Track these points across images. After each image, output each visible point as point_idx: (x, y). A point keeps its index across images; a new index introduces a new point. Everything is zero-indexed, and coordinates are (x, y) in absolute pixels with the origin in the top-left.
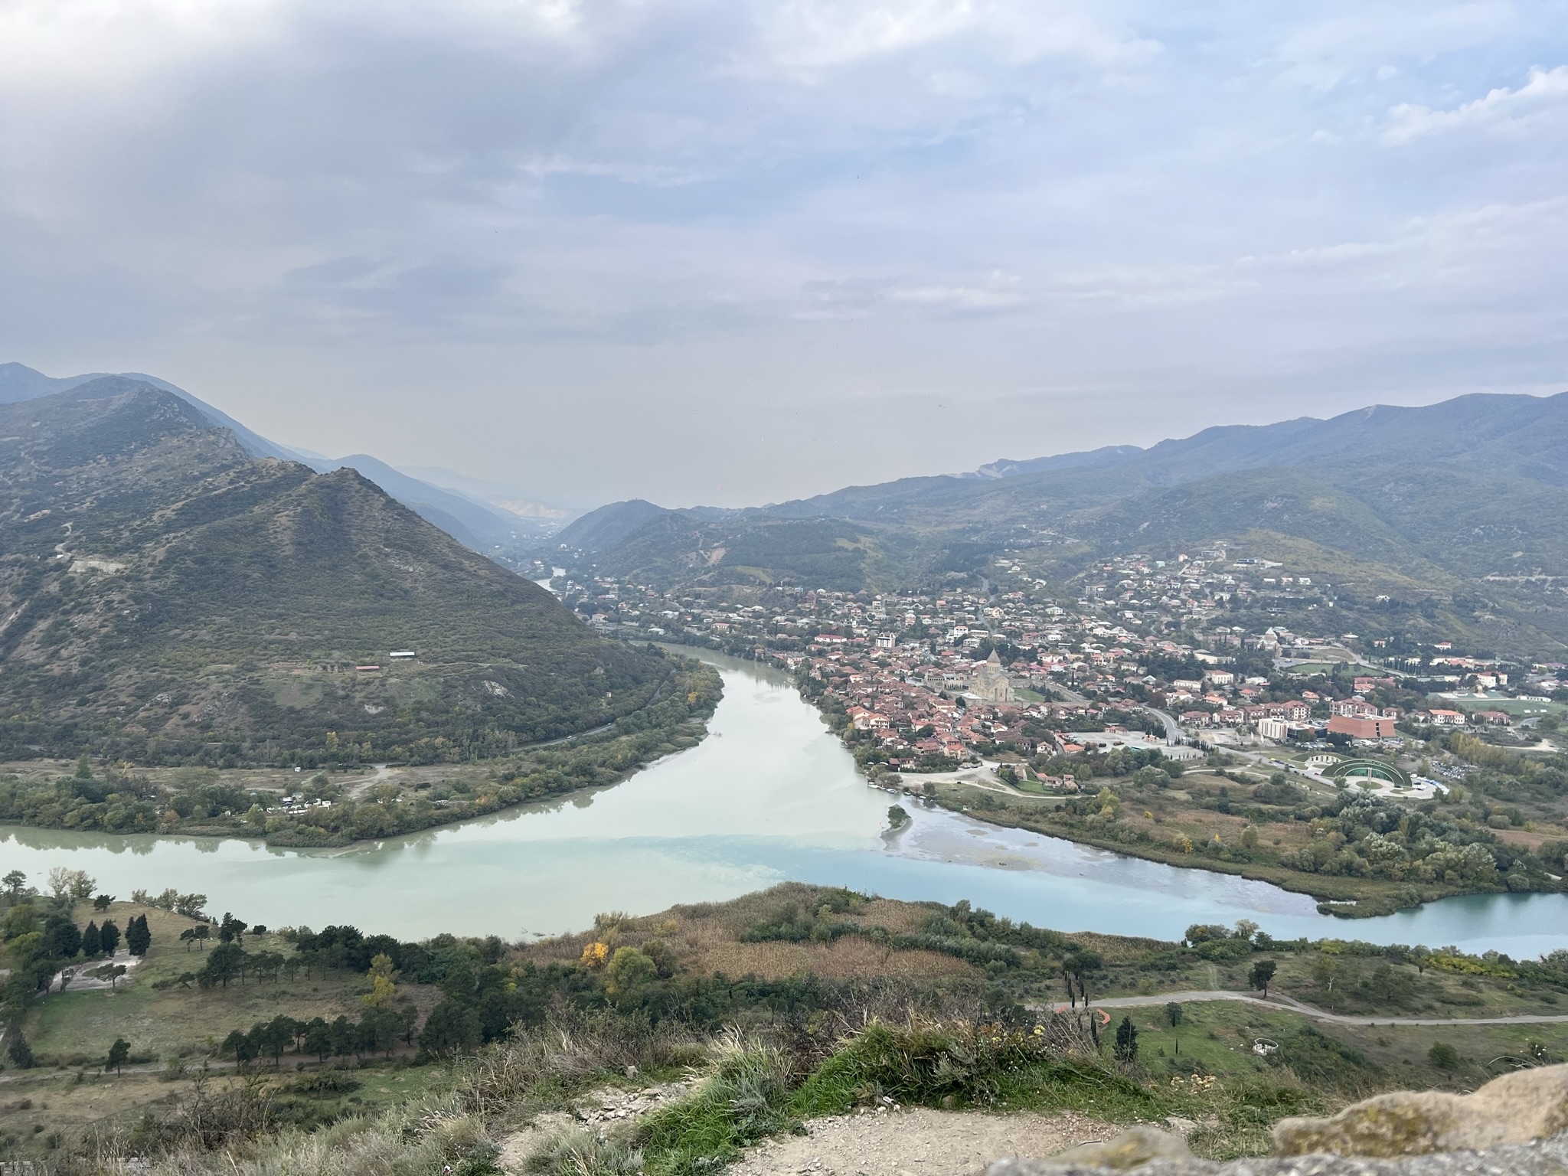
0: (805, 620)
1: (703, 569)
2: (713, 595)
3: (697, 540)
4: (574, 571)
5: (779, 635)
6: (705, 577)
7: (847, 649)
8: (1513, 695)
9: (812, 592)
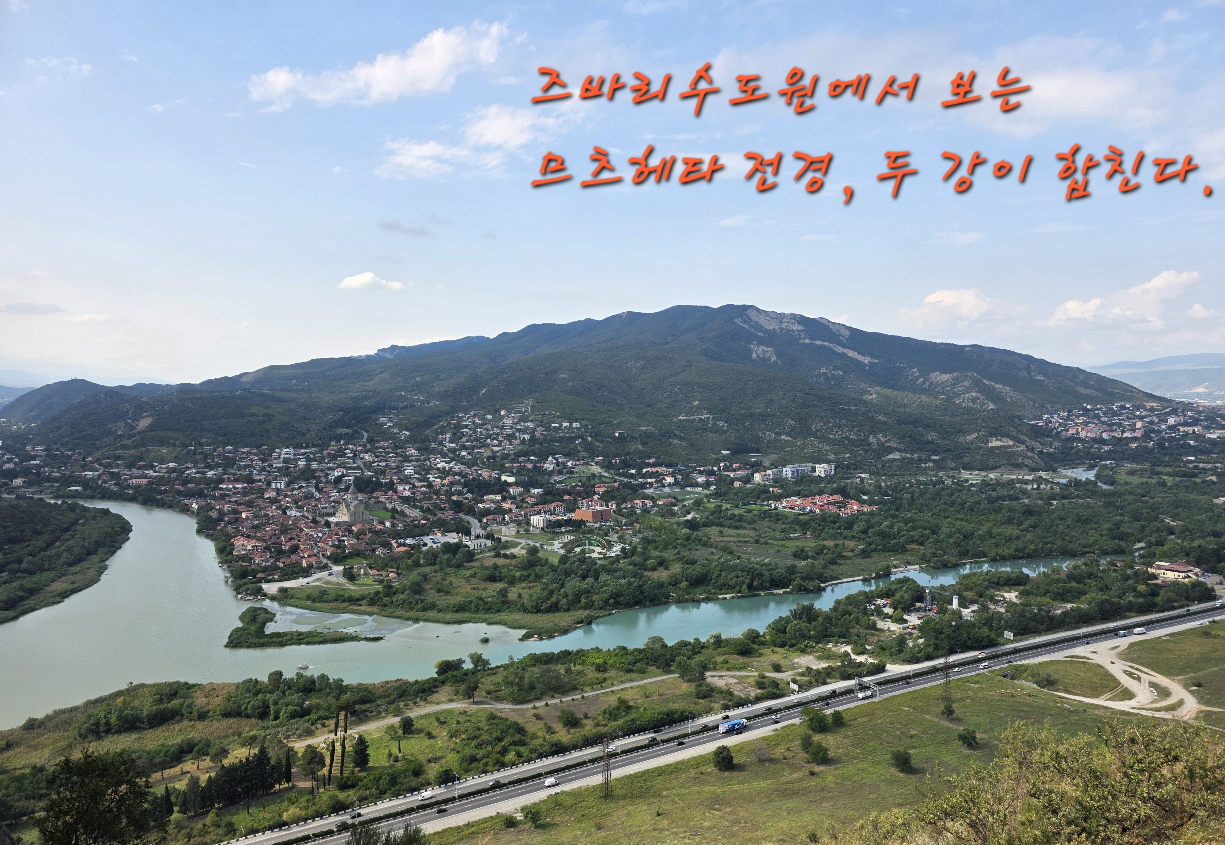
0: (212, 472)
1: (128, 435)
2: (131, 456)
3: (127, 412)
5: (189, 485)
6: (129, 442)
7: (245, 492)
8: (683, 487)
9: (220, 449)
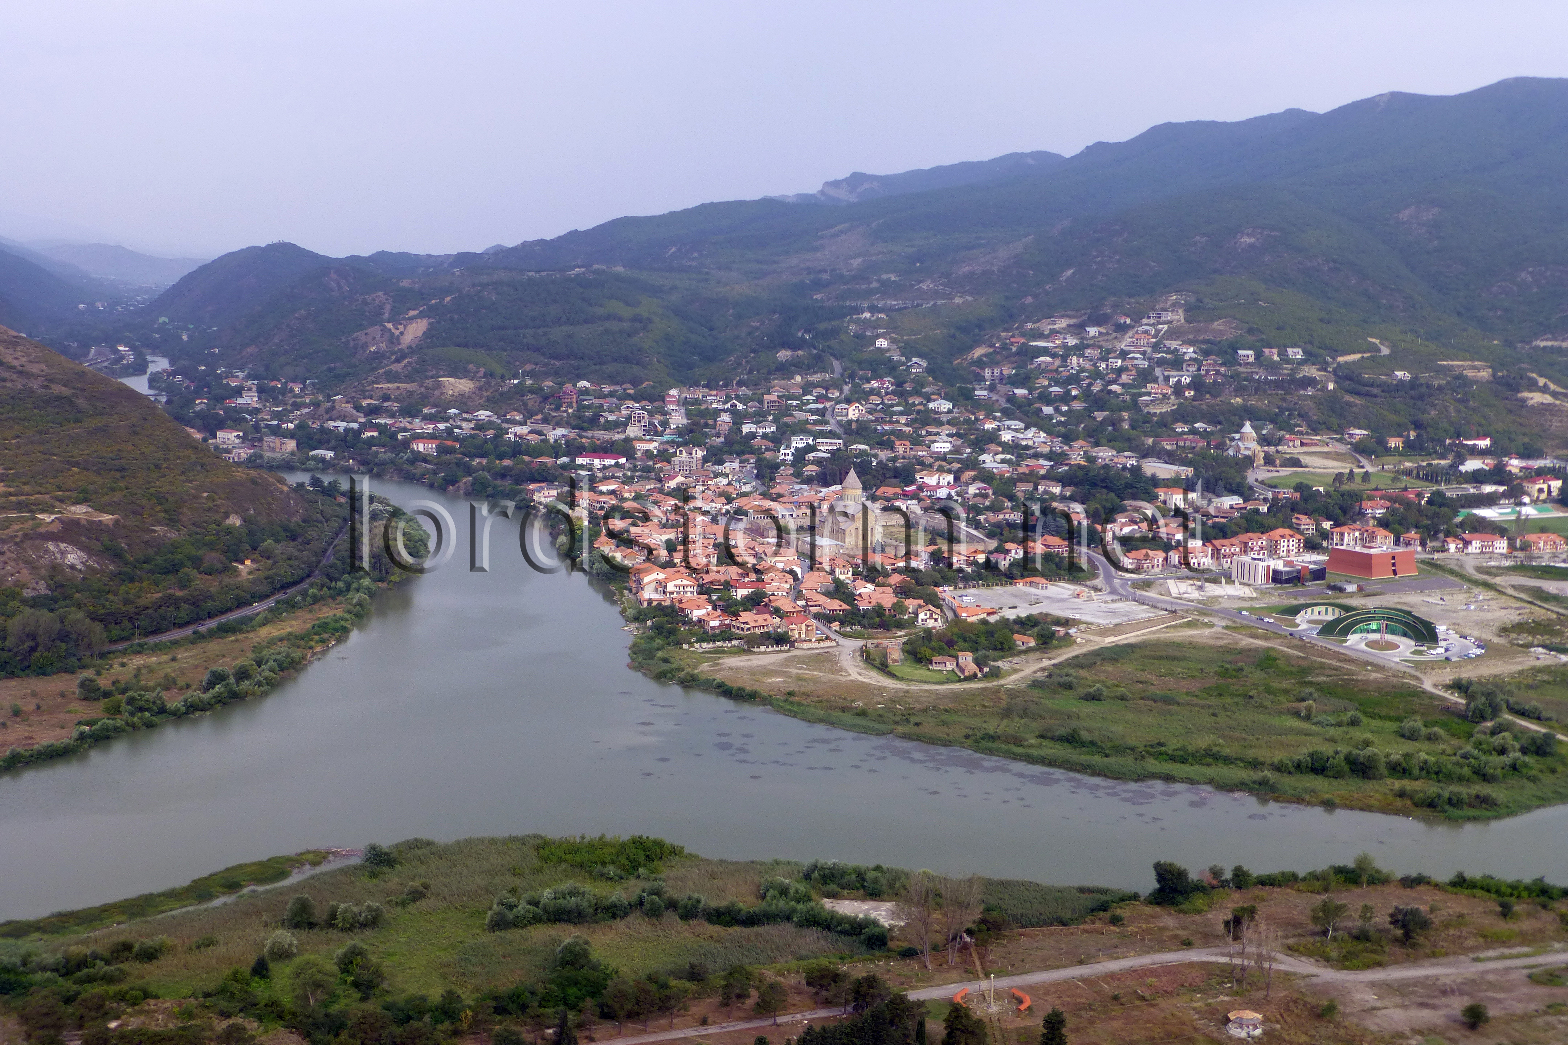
0: (560, 431)
1: (392, 353)
2: (411, 395)
3: (381, 307)
4: (184, 362)
5: (521, 457)
6: (397, 367)
7: (627, 475)
9: (568, 387)
